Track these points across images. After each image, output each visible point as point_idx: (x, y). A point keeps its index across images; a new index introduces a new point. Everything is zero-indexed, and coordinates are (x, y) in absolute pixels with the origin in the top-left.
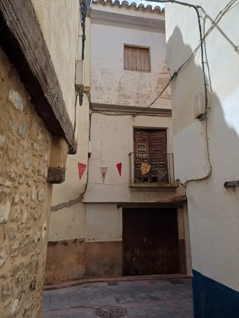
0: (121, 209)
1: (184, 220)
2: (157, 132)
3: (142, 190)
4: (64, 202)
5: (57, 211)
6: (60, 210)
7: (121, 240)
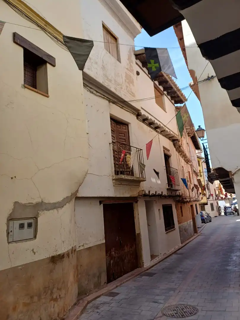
0: (102, 205)
1: (138, 214)
2: (121, 126)
3: (122, 184)
4: (67, 196)
5: (63, 208)
6: (65, 206)
7: (104, 241)
